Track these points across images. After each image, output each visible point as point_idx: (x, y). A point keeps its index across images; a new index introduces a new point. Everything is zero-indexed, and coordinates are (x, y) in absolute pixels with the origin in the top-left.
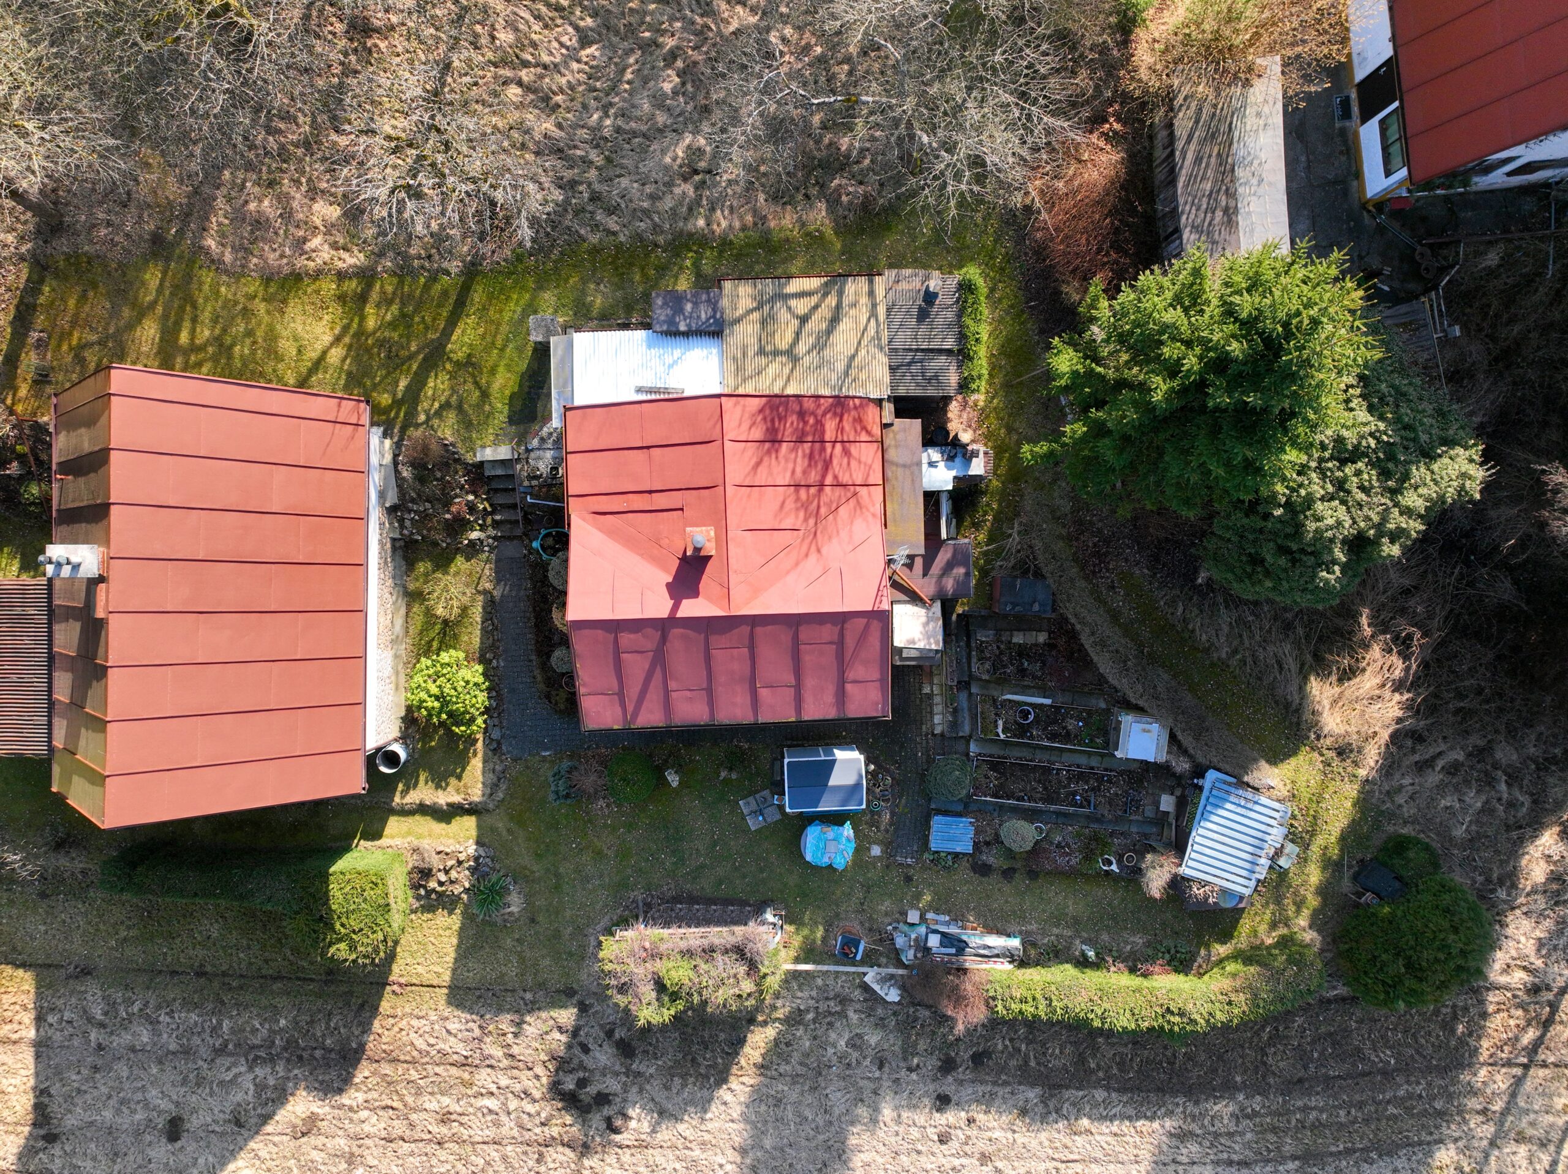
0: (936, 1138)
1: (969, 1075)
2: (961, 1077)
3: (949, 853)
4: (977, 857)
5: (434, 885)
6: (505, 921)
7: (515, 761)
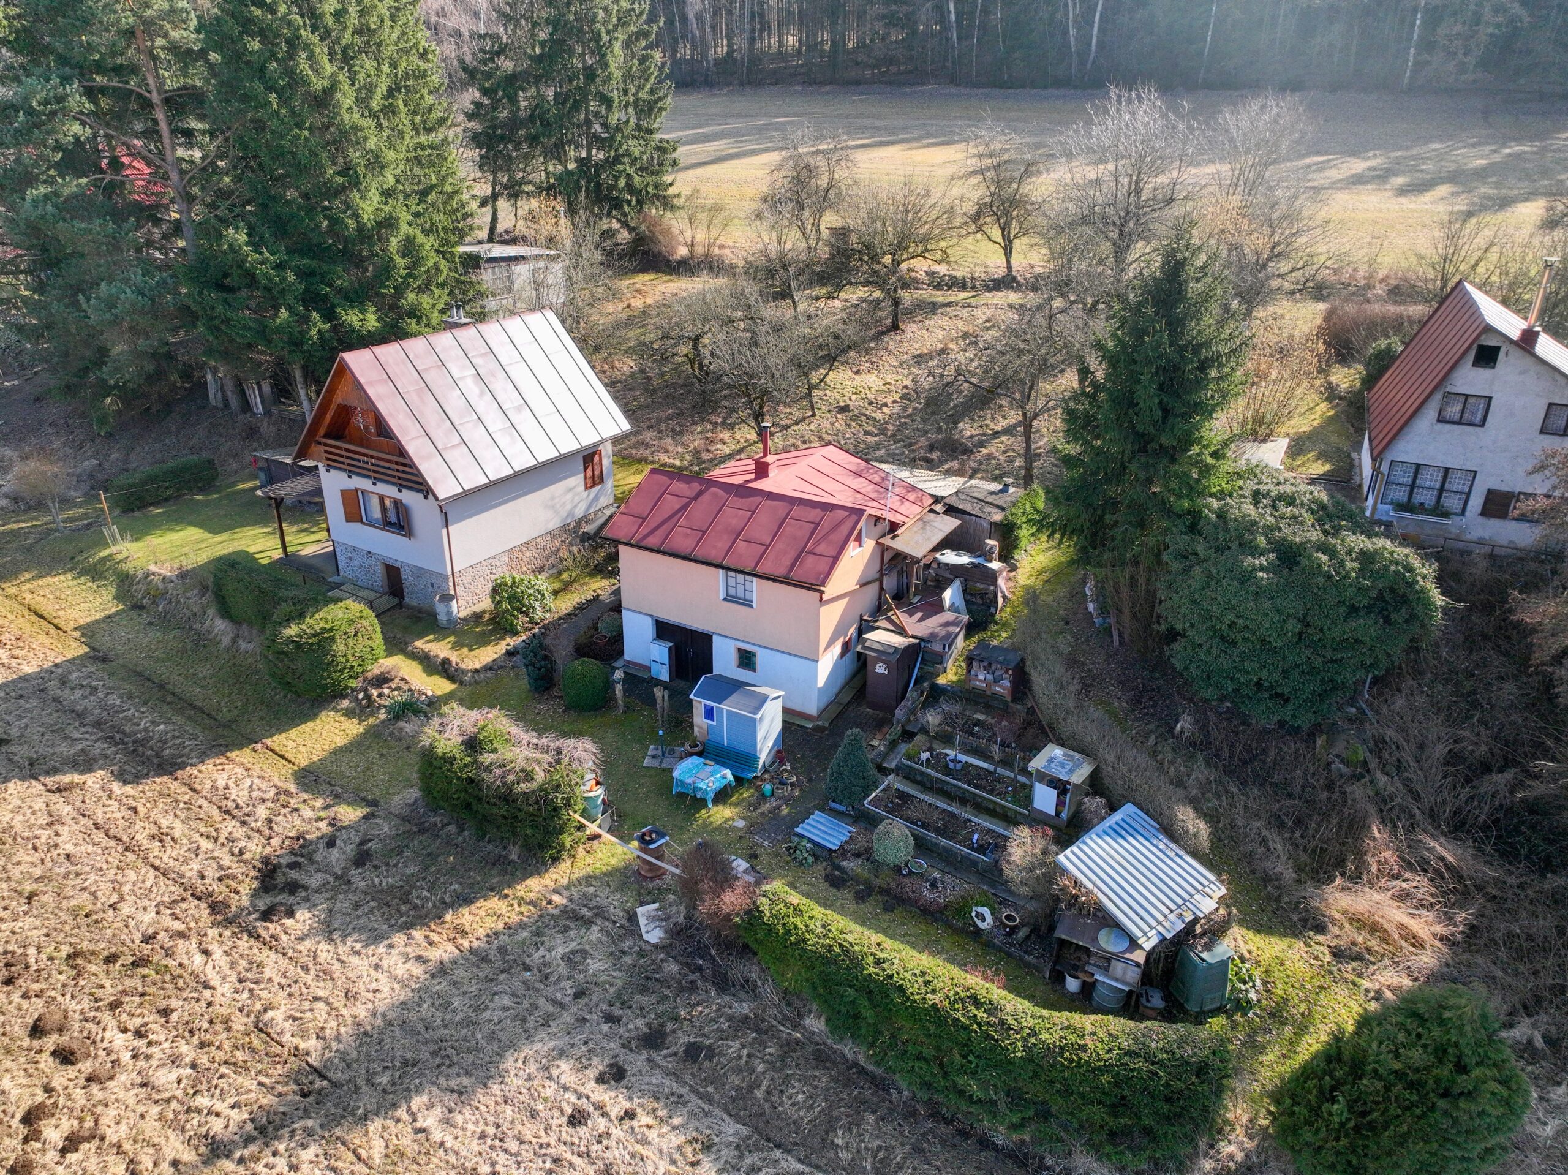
0: (569, 1110)
1: (670, 1064)
2: (658, 1060)
3: (810, 840)
4: (837, 861)
5: (375, 693)
6: (391, 734)
7: (513, 667)
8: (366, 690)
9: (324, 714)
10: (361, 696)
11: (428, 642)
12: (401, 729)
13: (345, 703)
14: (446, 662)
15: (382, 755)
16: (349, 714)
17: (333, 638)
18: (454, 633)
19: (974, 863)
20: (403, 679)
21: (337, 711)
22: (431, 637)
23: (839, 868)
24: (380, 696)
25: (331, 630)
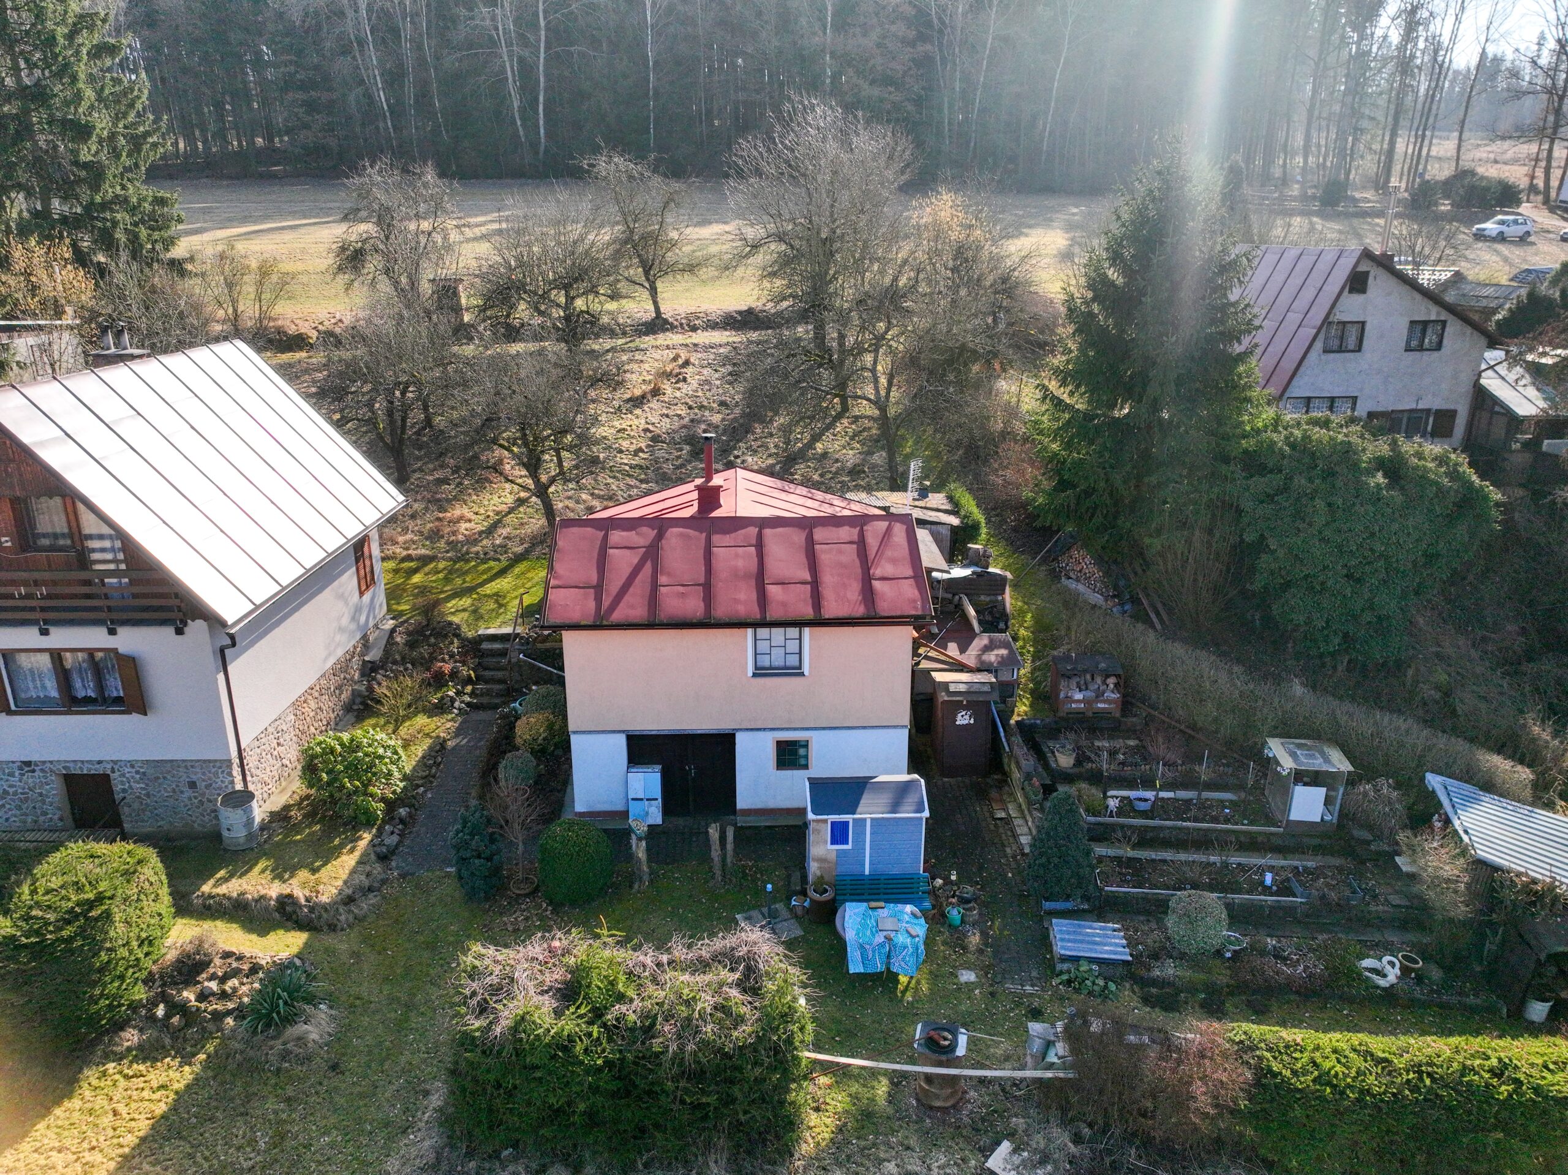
3: (1091, 960)
4: (1143, 972)
5: (189, 995)
6: (285, 1055)
7: (403, 876)
8: (164, 997)
9: (91, 1074)
10: (160, 1011)
11: (226, 880)
12: (300, 1040)
13: (131, 1037)
14: (286, 903)
15: (288, 1100)
16: (148, 1053)
17: (107, 916)
18: (266, 854)
19: (1291, 910)
20: (227, 955)
21: (119, 1058)
22: (222, 873)
23: (1154, 982)
24: (202, 997)
25: (100, 899)
